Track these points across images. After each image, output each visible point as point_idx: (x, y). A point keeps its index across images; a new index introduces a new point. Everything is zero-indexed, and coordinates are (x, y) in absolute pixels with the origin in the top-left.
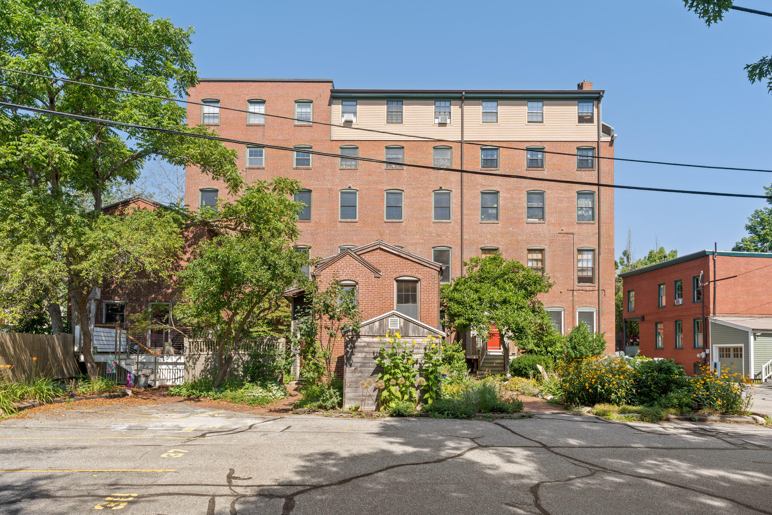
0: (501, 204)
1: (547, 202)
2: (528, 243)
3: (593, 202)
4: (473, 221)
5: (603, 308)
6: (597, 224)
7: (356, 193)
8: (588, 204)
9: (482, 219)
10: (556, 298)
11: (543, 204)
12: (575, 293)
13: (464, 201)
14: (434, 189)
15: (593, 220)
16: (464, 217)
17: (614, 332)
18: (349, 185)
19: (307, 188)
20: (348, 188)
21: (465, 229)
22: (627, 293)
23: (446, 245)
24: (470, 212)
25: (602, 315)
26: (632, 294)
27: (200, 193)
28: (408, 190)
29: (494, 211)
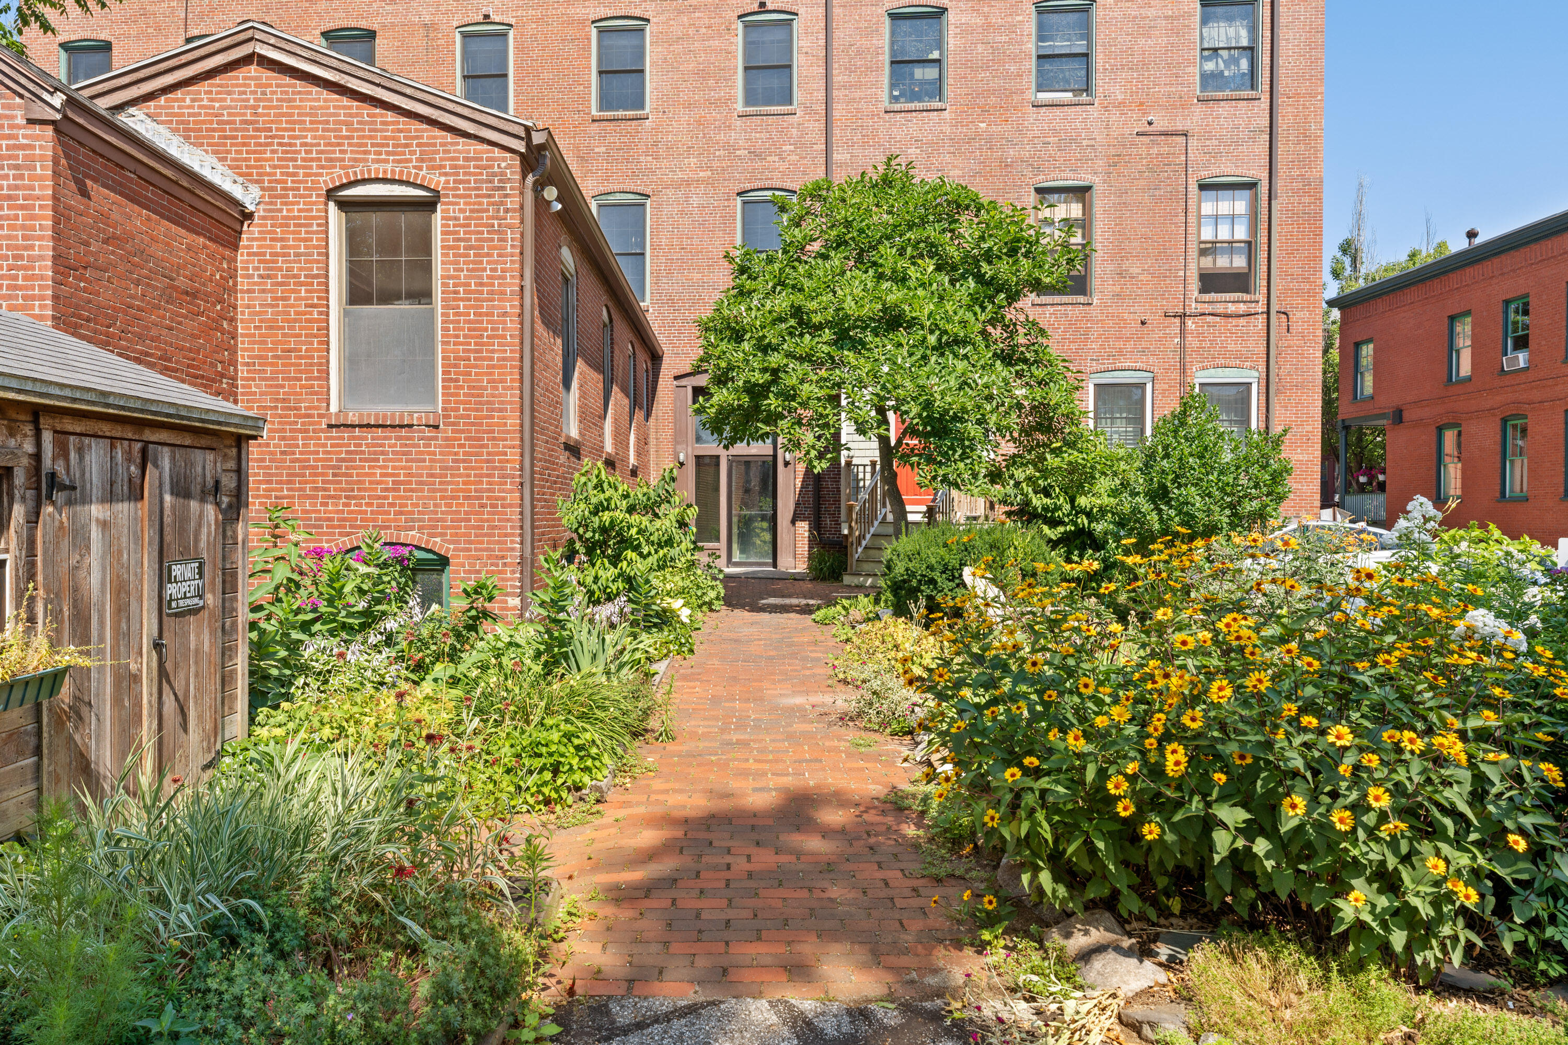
0: (951, 46)
1: (1100, 35)
2: (1038, 170)
3: (1253, 30)
4: (863, 105)
5: (1282, 369)
6: (1265, 98)
7: (505, 35)
8: (1238, 37)
9: (894, 99)
10: (1128, 339)
11: (1089, 45)
12: (1189, 323)
13: (835, 45)
14: (741, 12)
15: (1253, 87)
16: (835, 93)
17: (1318, 446)
18: (484, 11)
19: (363, 24)
20: (480, 18)
21: (837, 132)
22: (1352, 350)
23: (779, 184)
24: (853, 78)
25: (1278, 392)
26: (1367, 351)
27: (63, 55)
28: (663, 18)
29: (931, 73)
